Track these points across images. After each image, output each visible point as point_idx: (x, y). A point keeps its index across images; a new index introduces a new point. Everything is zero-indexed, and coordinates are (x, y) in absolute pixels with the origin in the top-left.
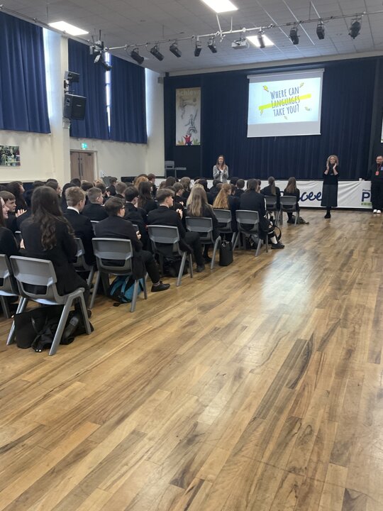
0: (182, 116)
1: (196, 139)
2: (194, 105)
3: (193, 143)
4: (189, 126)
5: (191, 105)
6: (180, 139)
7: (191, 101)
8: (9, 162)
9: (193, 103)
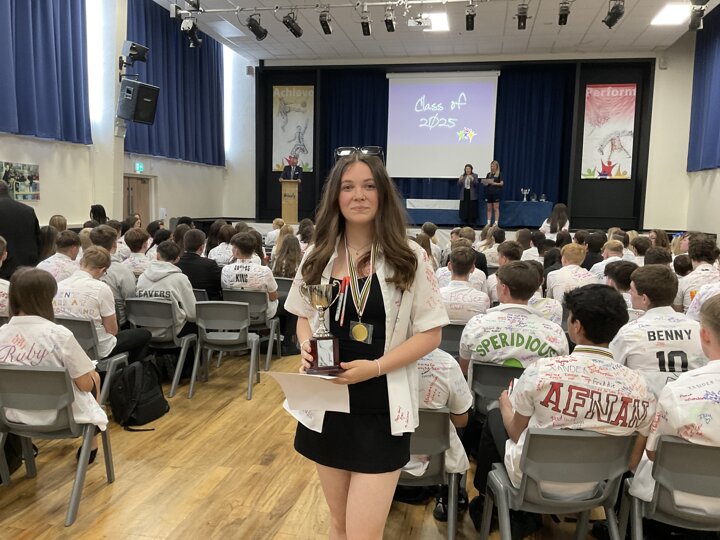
1: (306, 161)
8: (20, 192)
9: (302, 109)
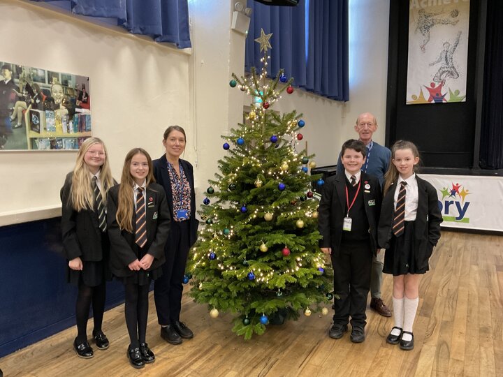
0: (422, 47)
1: (455, 89)
2: (453, 24)
3: (448, 99)
4: (439, 65)
5: (445, 23)
6: (417, 92)
7: (446, 17)
8: (43, 134)
9: (452, 20)
